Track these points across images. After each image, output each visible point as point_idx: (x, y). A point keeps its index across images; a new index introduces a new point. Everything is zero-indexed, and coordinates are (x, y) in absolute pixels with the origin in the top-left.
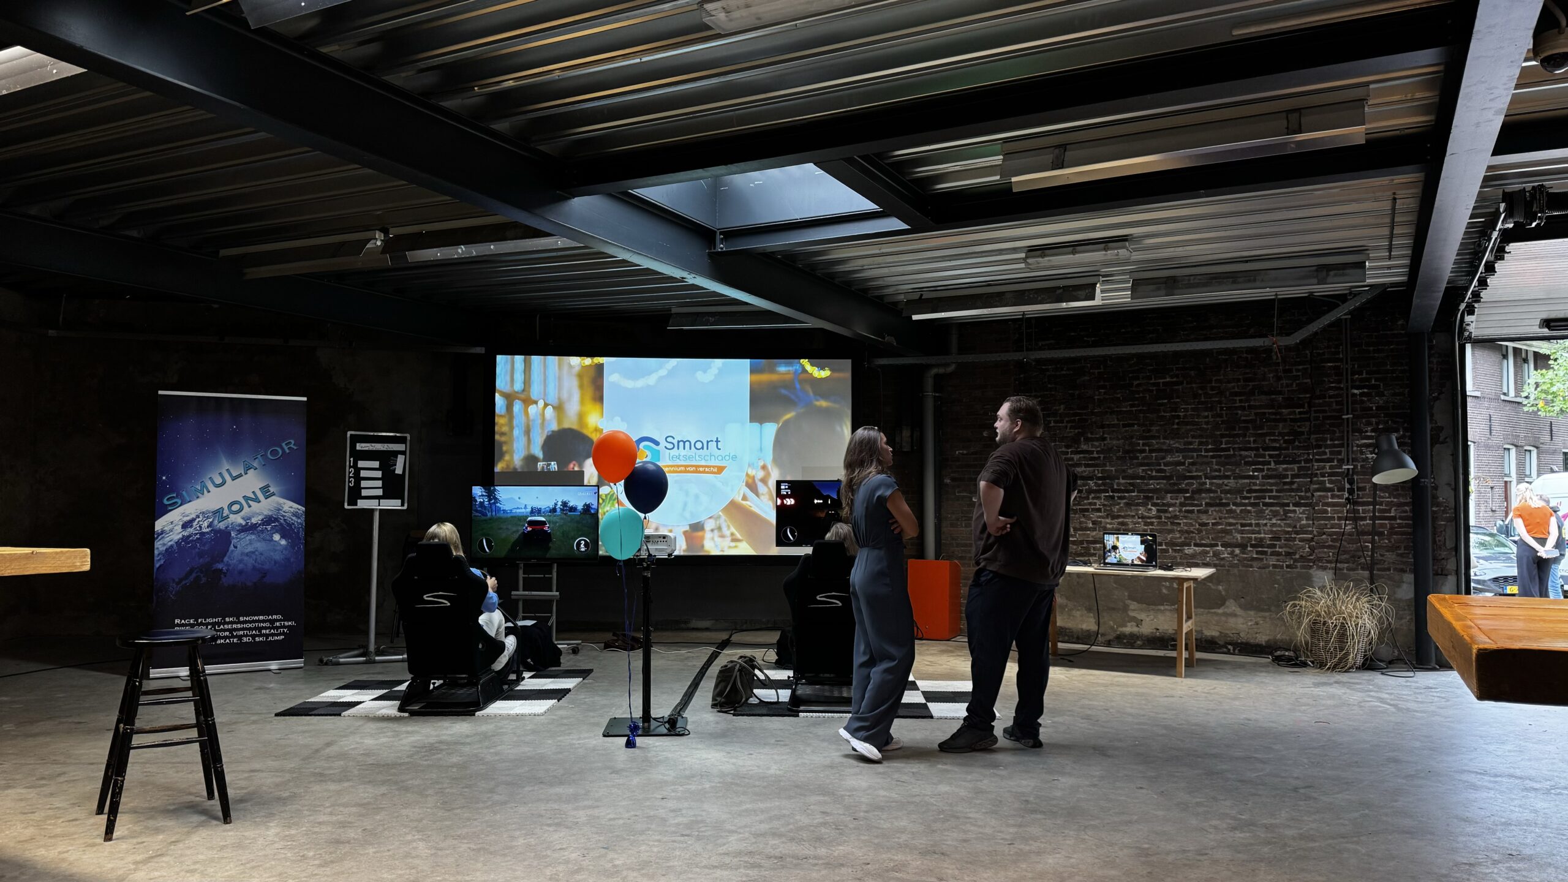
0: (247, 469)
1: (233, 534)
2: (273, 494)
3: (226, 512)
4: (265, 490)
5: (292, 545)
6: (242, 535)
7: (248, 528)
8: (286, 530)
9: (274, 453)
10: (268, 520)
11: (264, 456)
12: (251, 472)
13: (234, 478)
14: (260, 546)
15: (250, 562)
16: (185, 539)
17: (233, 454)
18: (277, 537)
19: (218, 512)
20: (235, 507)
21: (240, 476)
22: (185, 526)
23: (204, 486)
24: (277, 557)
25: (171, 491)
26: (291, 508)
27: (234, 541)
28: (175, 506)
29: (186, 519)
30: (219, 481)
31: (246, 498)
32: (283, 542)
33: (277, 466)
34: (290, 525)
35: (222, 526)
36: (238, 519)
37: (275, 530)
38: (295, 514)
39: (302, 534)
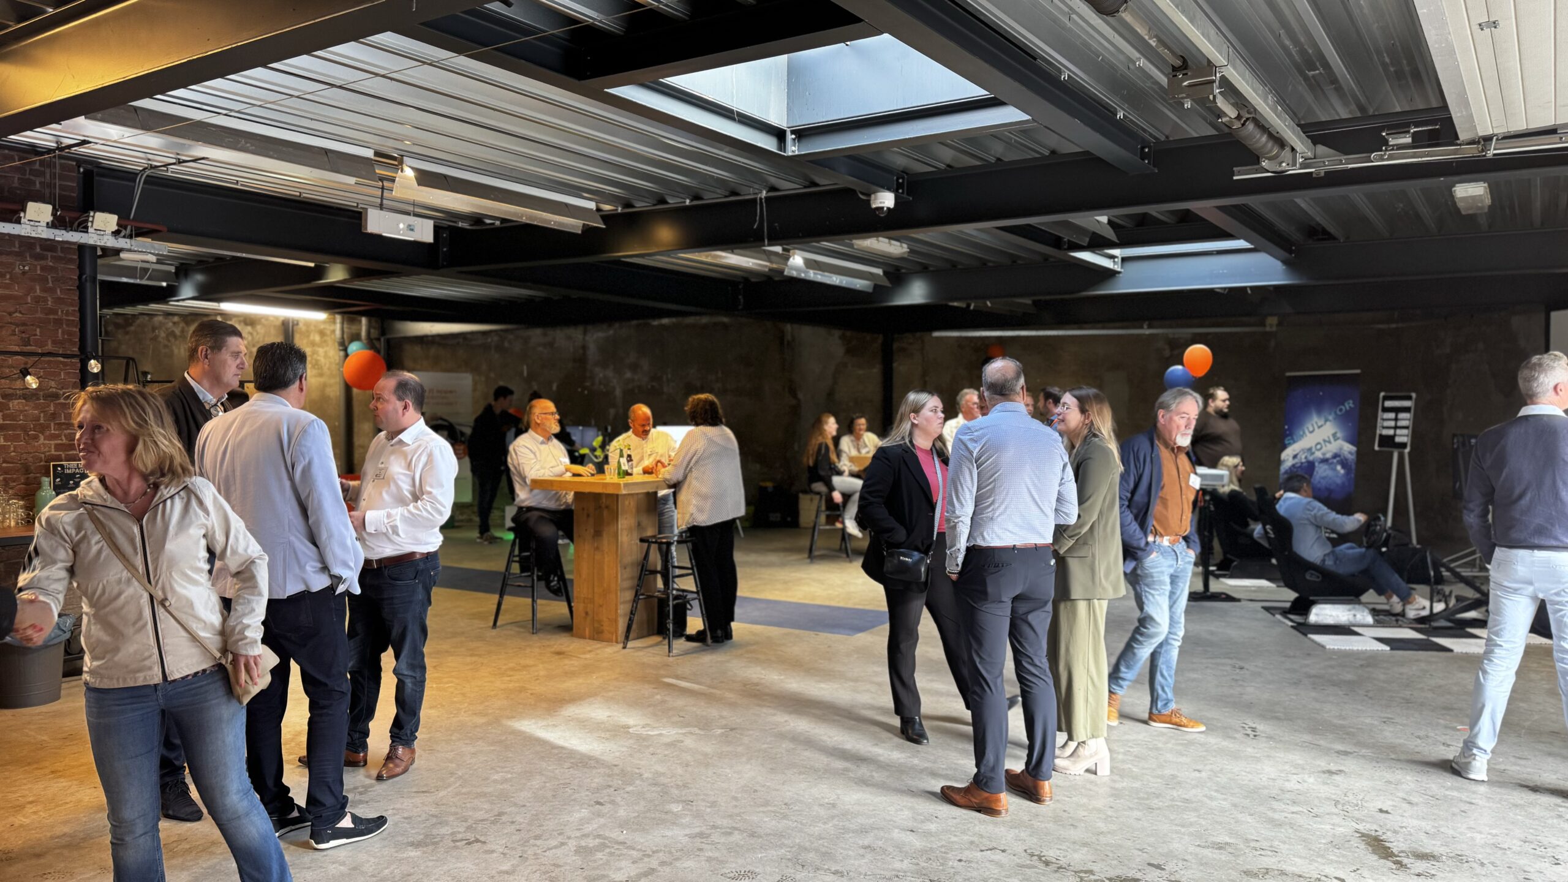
0: (1326, 420)
1: (1317, 464)
2: (1338, 439)
3: (1314, 450)
4: (1334, 435)
5: (1348, 473)
6: (1321, 465)
7: (1324, 461)
8: (1344, 464)
9: (1341, 410)
10: (1335, 456)
11: (1335, 413)
12: (1328, 423)
13: (1319, 427)
14: (1329, 473)
15: (1324, 482)
16: (1293, 466)
17: (1319, 412)
18: (1339, 468)
19: (1310, 449)
20: (1319, 447)
21: (1321, 426)
22: (1295, 457)
23: (1304, 433)
24: (1339, 481)
25: (1288, 435)
26: (1348, 449)
27: (1317, 469)
28: (1290, 444)
29: (1295, 453)
30: (1311, 429)
31: (1325, 441)
32: (1342, 471)
33: (1344, 419)
34: (1346, 460)
35: (1311, 458)
36: (1319, 455)
37: (1338, 462)
38: (1350, 453)
39: (1353, 466)
